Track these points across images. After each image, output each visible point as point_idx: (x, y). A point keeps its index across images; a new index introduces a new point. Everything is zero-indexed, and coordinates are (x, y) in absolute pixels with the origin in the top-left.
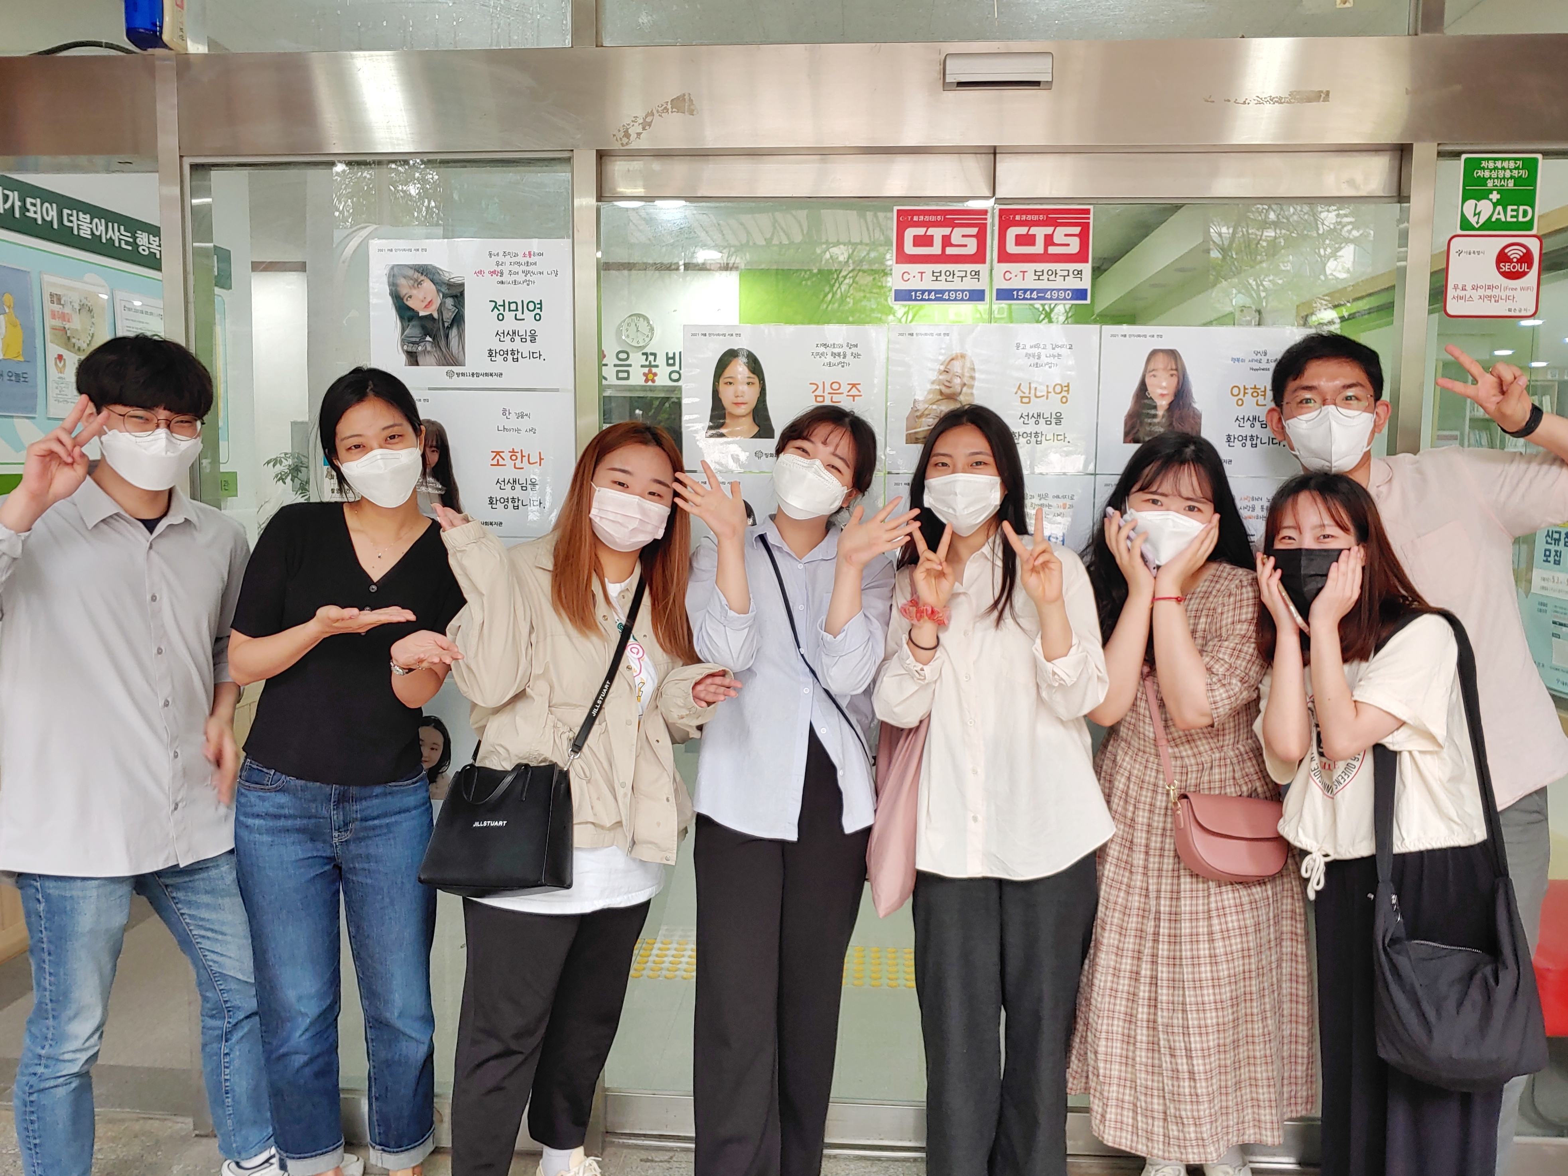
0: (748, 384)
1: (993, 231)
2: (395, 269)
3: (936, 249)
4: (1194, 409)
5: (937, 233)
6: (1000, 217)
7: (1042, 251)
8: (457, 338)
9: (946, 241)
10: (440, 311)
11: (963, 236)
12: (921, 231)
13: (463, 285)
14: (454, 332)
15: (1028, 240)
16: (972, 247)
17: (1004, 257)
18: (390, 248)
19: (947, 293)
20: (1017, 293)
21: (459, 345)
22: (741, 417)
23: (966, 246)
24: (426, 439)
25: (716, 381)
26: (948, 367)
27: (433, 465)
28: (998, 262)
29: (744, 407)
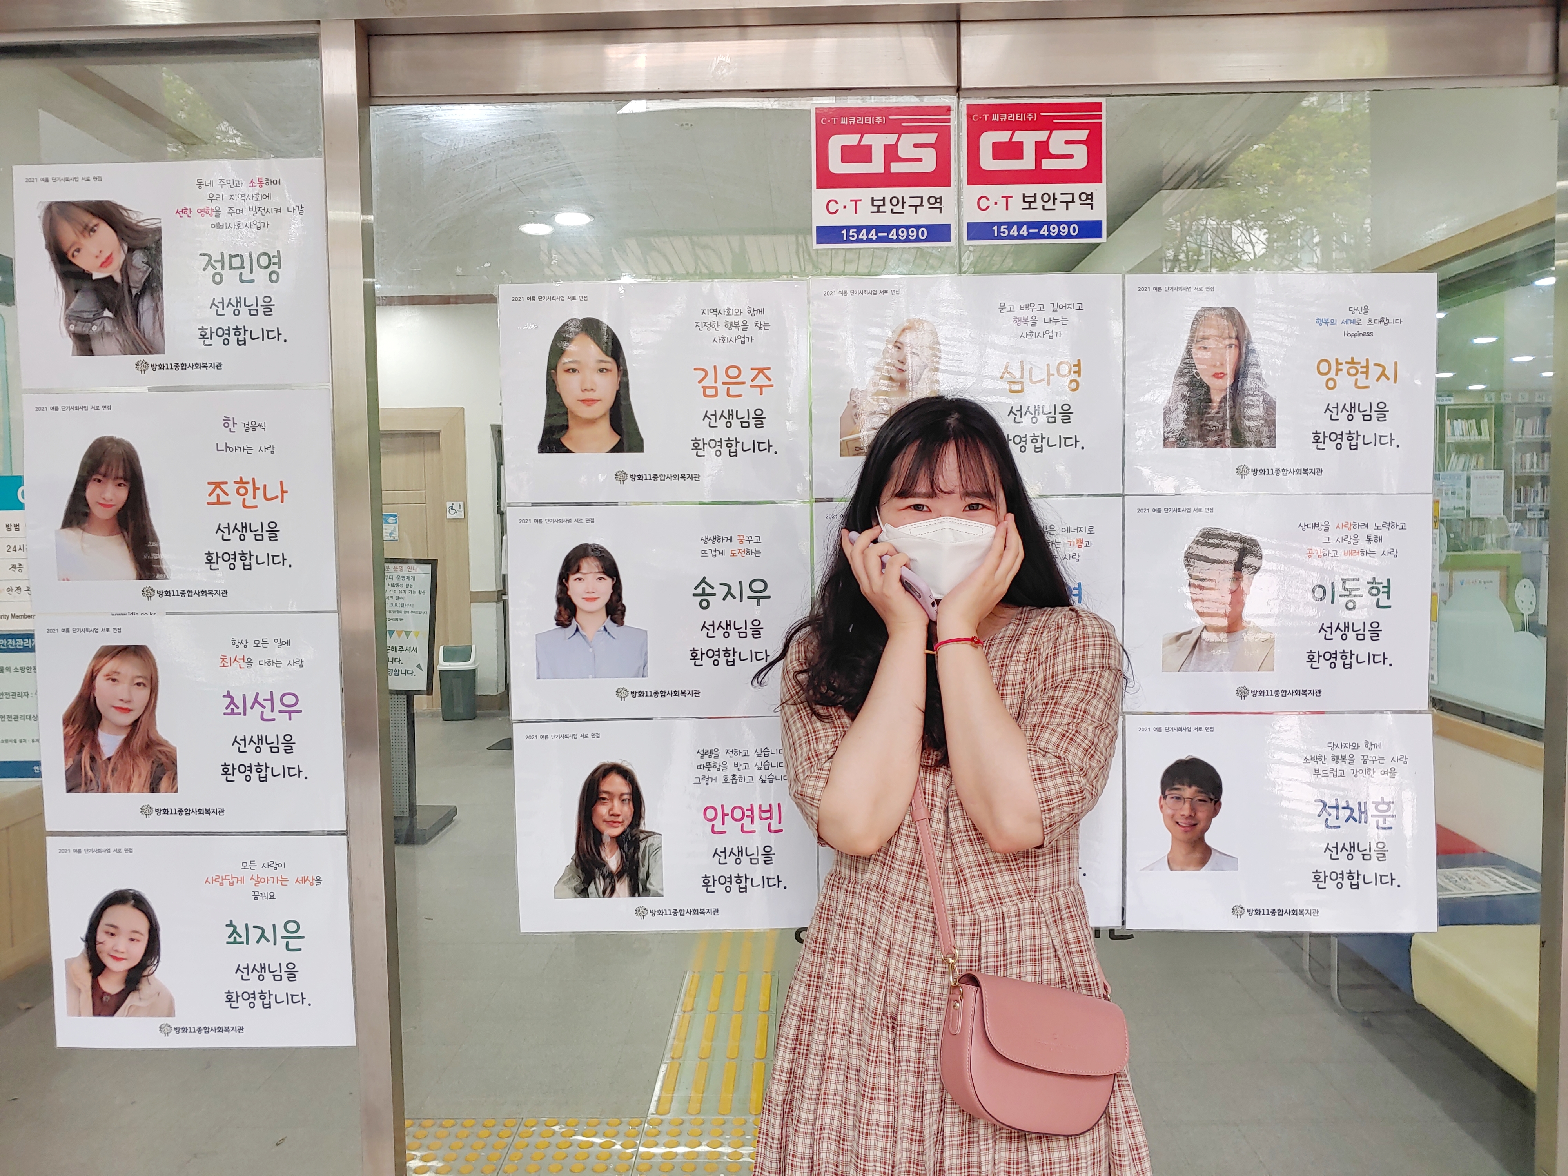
0: (601, 371)
1: (959, 136)
2: (54, 208)
3: (876, 166)
4: (1265, 394)
5: (877, 142)
6: (969, 116)
7: (1032, 166)
8: (151, 312)
9: (891, 154)
10: (125, 270)
11: (915, 146)
12: (852, 140)
13: (159, 230)
14: (146, 304)
15: (1013, 150)
16: (929, 163)
17: (977, 176)
18: (45, 177)
19: (894, 231)
20: (999, 229)
21: (154, 323)
22: (591, 422)
23: (920, 160)
24: (108, 466)
25: (552, 369)
26: (901, 340)
27: (120, 506)
28: (969, 184)
29: (596, 406)
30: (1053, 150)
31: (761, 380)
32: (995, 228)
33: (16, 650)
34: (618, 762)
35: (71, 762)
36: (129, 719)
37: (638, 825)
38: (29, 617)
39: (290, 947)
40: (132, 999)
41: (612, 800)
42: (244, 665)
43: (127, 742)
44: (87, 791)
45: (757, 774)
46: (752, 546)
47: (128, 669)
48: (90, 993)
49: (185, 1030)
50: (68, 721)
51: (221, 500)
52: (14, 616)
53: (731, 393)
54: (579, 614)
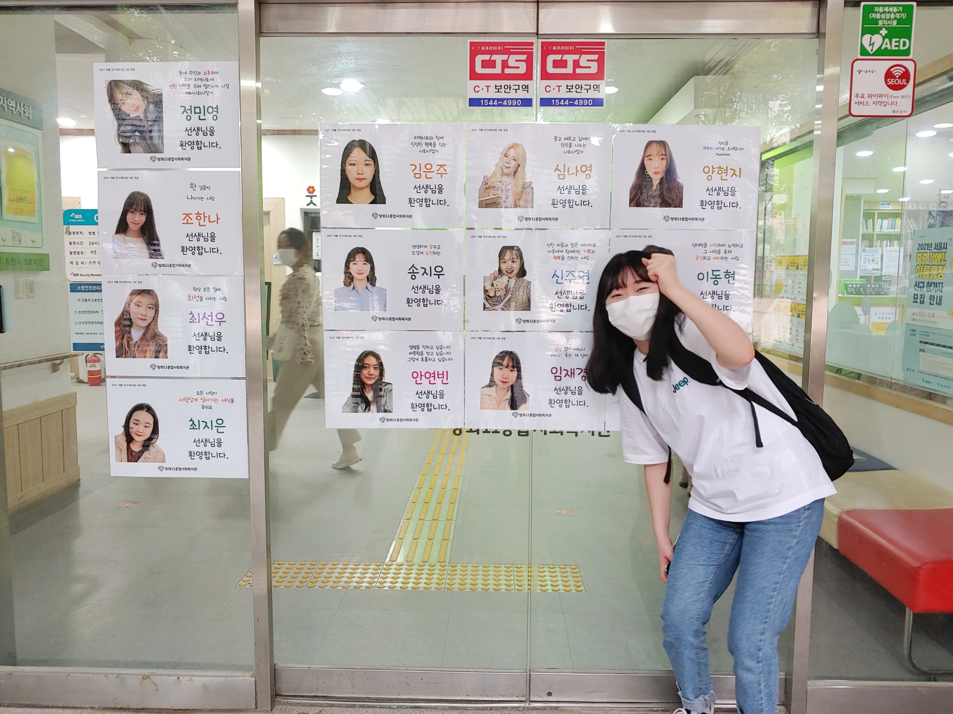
0: (366, 165)
1: (537, 57)
2: (112, 83)
3: (498, 70)
4: (678, 183)
5: (499, 59)
6: (542, 47)
7: (571, 72)
8: (158, 132)
9: (505, 64)
10: (145, 114)
11: (516, 61)
12: (487, 57)
13: (161, 95)
14: (155, 129)
15: (562, 64)
16: (523, 69)
17: (545, 76)
18: (108, 68)
19: (506, 101)
20: (555, 101)
21: (159, 138)
22: (362, 189)
23: (518, 68)
24: (137, 205)
25: (343, 163)
26: (507, 153)
27: (142, 224)
28: (541, 79)
29: (364, 181)
30: (581, 64)
31: (442, 171)
32: (553, 101)
33: (93, 291)
34: (373, 350)
35: (118, 343)
36: (145, 324)
37: (381, 379)
38: (99, 275)
39: (219, 431)
40: (146, 454)
41: (369, 368)
42: (199, 300)
43: (144, 334)
44: (125, 357)
45: (437, 357)
46: (436, 250)
47: (145, 300)
48: (126, 451)
49: (170, 469)
50: (118, 324)
51: (189, 222)
52: (92, 275)
53: (428, 176)
54: (355, 281)
